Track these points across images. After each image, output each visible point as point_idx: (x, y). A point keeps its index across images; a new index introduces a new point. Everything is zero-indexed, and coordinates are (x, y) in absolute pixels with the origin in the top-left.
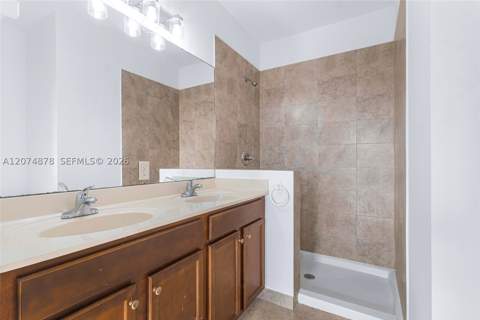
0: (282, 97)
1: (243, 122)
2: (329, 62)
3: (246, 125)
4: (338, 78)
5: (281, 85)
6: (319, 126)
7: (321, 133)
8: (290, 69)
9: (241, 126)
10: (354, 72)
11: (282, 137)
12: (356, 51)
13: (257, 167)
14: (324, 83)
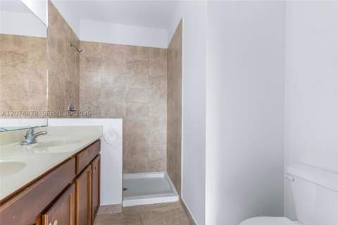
0: (100, 65)
1: (69, 79)
2: (133, 50)
3: (71, 83)
4: (139, 61)
5: (100, 56)
6: (127, 89)
7: (127, 95)
8: (107, 46)
9: (67, 83)
10: (147, 60)
11: (99, 95)
12: (149, 48)
13: (78, 117)
14: (130, 62)
